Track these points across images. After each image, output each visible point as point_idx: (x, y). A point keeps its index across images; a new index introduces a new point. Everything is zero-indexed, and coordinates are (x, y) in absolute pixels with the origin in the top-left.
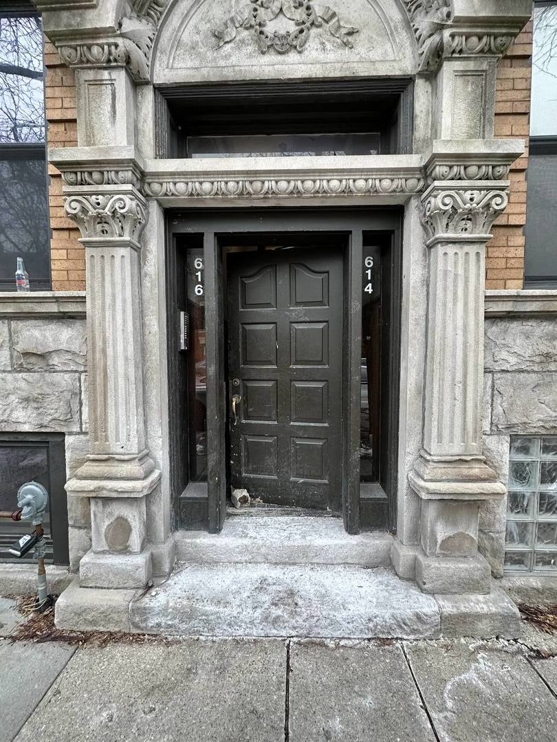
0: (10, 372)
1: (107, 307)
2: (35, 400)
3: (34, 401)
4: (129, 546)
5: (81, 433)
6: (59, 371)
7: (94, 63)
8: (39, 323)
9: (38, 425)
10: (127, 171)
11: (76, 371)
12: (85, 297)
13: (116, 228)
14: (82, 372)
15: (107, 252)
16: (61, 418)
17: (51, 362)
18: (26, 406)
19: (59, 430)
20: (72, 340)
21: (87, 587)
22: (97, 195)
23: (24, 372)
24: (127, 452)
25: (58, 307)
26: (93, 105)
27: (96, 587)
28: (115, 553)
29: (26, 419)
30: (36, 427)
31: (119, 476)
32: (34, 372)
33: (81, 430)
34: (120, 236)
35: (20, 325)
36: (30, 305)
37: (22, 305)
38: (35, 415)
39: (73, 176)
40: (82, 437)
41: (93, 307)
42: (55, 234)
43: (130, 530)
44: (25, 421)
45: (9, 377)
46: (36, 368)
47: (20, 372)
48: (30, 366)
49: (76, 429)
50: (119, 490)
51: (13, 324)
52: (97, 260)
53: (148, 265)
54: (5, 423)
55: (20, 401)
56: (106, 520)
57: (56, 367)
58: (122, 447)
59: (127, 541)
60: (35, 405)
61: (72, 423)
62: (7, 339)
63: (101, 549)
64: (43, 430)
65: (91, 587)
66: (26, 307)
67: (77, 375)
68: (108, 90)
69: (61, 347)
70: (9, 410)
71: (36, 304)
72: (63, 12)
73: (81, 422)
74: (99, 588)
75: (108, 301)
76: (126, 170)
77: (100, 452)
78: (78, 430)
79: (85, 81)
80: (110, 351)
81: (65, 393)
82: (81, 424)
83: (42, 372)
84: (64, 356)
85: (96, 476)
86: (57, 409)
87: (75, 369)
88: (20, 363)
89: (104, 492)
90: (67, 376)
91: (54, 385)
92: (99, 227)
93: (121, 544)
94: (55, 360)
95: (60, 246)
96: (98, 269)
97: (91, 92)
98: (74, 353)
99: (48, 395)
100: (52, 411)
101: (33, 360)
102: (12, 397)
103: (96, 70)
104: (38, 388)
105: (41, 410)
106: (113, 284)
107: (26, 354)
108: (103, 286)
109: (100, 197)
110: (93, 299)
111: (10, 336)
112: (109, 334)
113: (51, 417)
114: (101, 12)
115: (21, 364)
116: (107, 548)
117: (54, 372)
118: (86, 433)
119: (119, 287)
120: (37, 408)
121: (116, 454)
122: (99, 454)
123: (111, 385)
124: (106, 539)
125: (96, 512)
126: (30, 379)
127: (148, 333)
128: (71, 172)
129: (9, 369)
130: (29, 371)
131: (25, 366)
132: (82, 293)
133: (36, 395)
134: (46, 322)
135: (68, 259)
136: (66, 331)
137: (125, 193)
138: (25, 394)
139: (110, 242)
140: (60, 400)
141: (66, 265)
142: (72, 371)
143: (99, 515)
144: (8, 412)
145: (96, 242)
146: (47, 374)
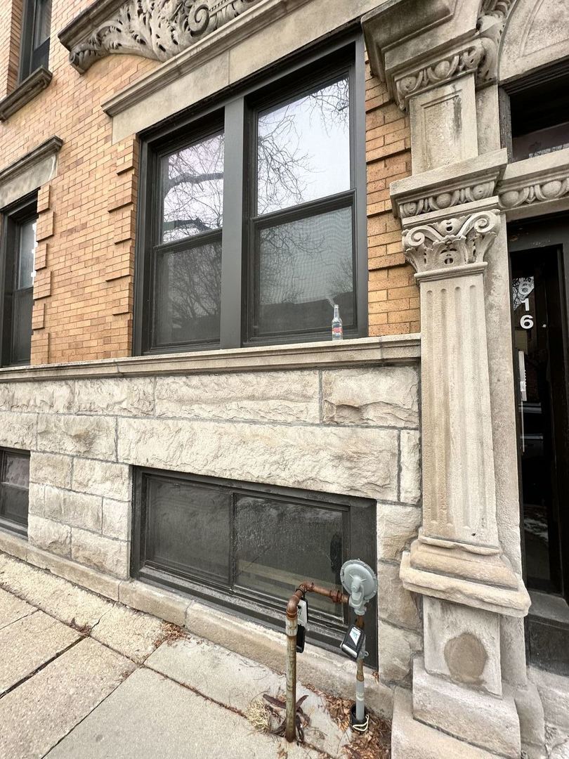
0: (317, 425)
1: (450, 350)
2: (350, 459)
3: (348, 460)
4: (482, 681)
5: (399, 503)
6: (373, 427)
7: (438, 81)
8: (354, 372)
9: (348, 487)
10: (489, 182)
11: (394, 428)
12: (419, 341)
13: (467, 254)
14: (402, 429)
15: (450, 284)
16: (378, 483)
17: (365, 416)
18: (337, 465)
19: (371, 495)
20: (393, 391)
21: (425, 723)
22: (448, 219)
23: (332, 425)
24: (481, 542)
25: (382, 353)
26: (430, 126)
27: (438, 729)
28: (461, 684)
29: (334, 479)
30: (345, 489)
31: (479, 578)
32: (344, 426)
33: (399, 499)
34: (470, 262)
35: (333, 375)
36: (349, 353)
37: (339, 353)
38: (345, 476)
39: (414, 206)
40: (399, 508)
41: (431, 350)
42: (372, 276)
43: (486, 658)
44: (334, 481)
45: (317, 430)
46: (347, 422)
47: (329, 425)
48: (340, 420)
49: (392, 497)
50: (486, 600)
51: (325, 374)
52: (436, 295)
53: (495, 294)
54: (312, 481)
55: (332, 458)
56: (447, 631)
57: (369, 421)
58: (474, 535)
59: (481, 674)
60: (348, 464)
61: (388, 491)
62: (318, 390)
63: (439, 671)
64: (352, 494)
65: (431, 726)
66: (344, 356)
67: (396, 432)
68: (450, 106)
69: (380, 399)
70: (318, 467)
71: (356, 352)
72: (408, 43)
73: (399, 490)
74: (443, 731)
75: (451, 342)
76: (486, 183)
77: (439, 536)
78: (395, 499)
79: (422, 105)
80: (454, 405)
81: (385, 453)
82: (399, 493)
83: (352, 426)
84: (382, 410)
85: (443, 569)
86: (374, 472)
87: (393, 424)
88: (331, 416)
89: (459, 596)
90: (383, 433)
91: (369, 442)
92: (443, 257)
93: (470, 674)
94: (370, 414)
95: (379, 286)
96: (437, 305)
97: (428, 114)
98: (396, 406)
99: (364, 454)
100: (369, 473)
101: (346, 413)
102: (323, 454)
103: (436, 89)
104: (352, 445)
105: (354, 470)
106: (459, 322)
107: (342, 407)
108: (444, 325)
109: (453, 220)
110: (430, 342)
111: (321, 387)
112: (453, 383)
113: (366, 481)
114: (458, 21)
115: (333, 417)
116: (448, 673)
117: (367, 427)
118: (404, 504)
119: (467, 325)
120: (350, 468)
121: (465, 543)
122: (438, 538)
123: (456, 448)
124: (447, 659)
125: (432, 617)
126: (341, 435)
127: (496, 381)
128: (411, 202)
129: (318, 422)
130: (338, 424)
131: (336, 420)
132: (415, 336)
133: (350, 453)
134: (360, 371)
135: (388, 300)
136: (384, 380)
137: (488, 208)
138: (339, 451)
139: (456, 271)
140: (380, 461)
141: (385, 306)
142: (389, 427)
143: (436, 622)
144: (317, 469)
145: (438, 274)
146: (359, 430)
